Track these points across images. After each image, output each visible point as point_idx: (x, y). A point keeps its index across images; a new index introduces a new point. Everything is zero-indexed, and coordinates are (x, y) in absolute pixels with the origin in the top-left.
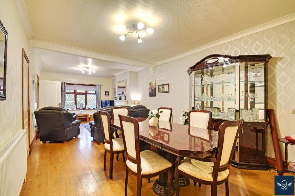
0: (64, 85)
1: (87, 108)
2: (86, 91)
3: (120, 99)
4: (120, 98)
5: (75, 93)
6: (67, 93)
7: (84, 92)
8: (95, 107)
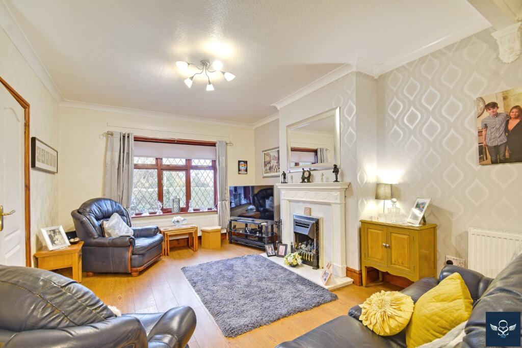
0: (129, 141)
1: (191, 210)
2: (189, 161)
3: (307, 178)
4: (306, 175)
5: (160, 168)
6: (137, 167)
7: (182, 162)
8: (212, 205)
